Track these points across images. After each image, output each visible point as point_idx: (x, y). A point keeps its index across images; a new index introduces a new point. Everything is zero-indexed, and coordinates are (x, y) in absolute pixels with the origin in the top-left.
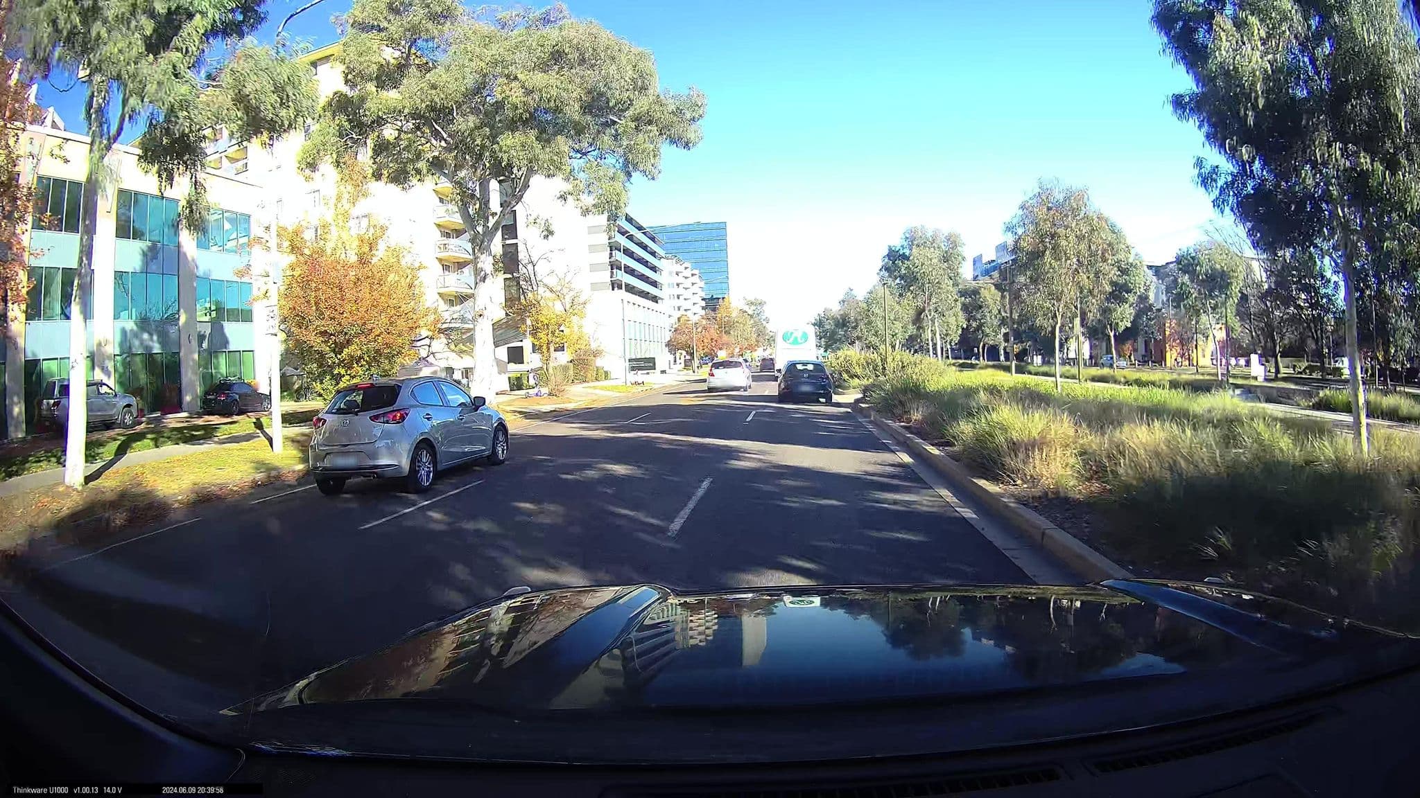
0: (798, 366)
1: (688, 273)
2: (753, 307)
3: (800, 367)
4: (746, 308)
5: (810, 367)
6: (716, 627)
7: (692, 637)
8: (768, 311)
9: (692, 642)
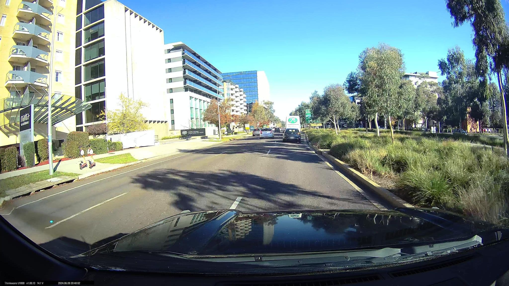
0: (289, 130)
1: (237, 90)
2: (268, 105)
3: (290, 131)
4: (264, 106)
5: (294, 131)
6: (250, 230)
7: (237, 235)
8: (274, 107)
9: (238, 237)
